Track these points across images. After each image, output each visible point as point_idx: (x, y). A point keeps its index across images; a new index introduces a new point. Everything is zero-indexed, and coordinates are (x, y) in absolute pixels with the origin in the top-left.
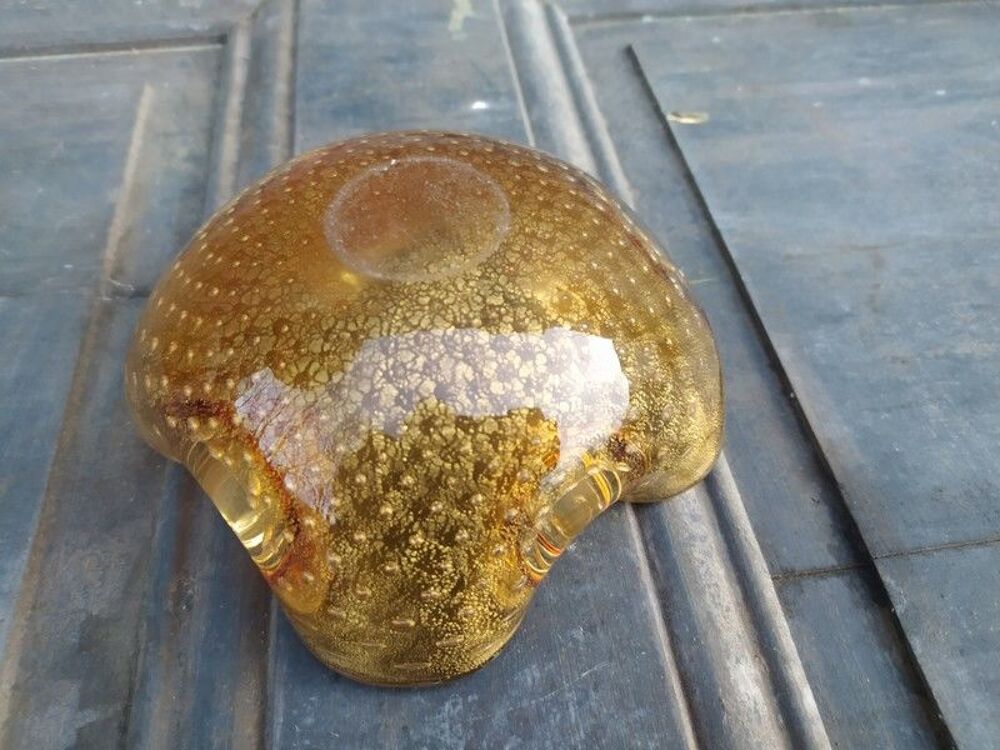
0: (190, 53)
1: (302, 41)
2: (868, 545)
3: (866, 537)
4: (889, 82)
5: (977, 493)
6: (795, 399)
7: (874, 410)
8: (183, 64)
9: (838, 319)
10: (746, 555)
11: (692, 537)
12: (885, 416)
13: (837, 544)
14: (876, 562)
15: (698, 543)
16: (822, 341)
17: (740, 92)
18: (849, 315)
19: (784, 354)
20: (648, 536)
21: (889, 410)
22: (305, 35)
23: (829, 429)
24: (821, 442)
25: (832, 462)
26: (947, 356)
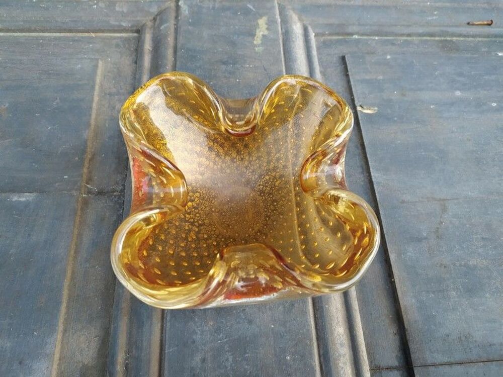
0: (121, 38)
1: (179, 45)
2: (413, 360)
3: (412, 356)
4: (470, 95)
5: (463, 339)
6: (394, 281)
7: (428, 292)
8: (117, 46)
9: (419, 240)
10: (361, 363)
11: (340, 355)
12: (432, 295)
13: (400, 355)
14: (415, 369)
15: (342, 358)
16: (411, 251)
17: (395, 95)
18: (426, 238)
19: (393, 257)
20: (321, 352)
21: (434, 292)
22: (181, 40)
23: (407, 300)
24: (402, 307)
25: (404, 317)
26: (465, 266)
